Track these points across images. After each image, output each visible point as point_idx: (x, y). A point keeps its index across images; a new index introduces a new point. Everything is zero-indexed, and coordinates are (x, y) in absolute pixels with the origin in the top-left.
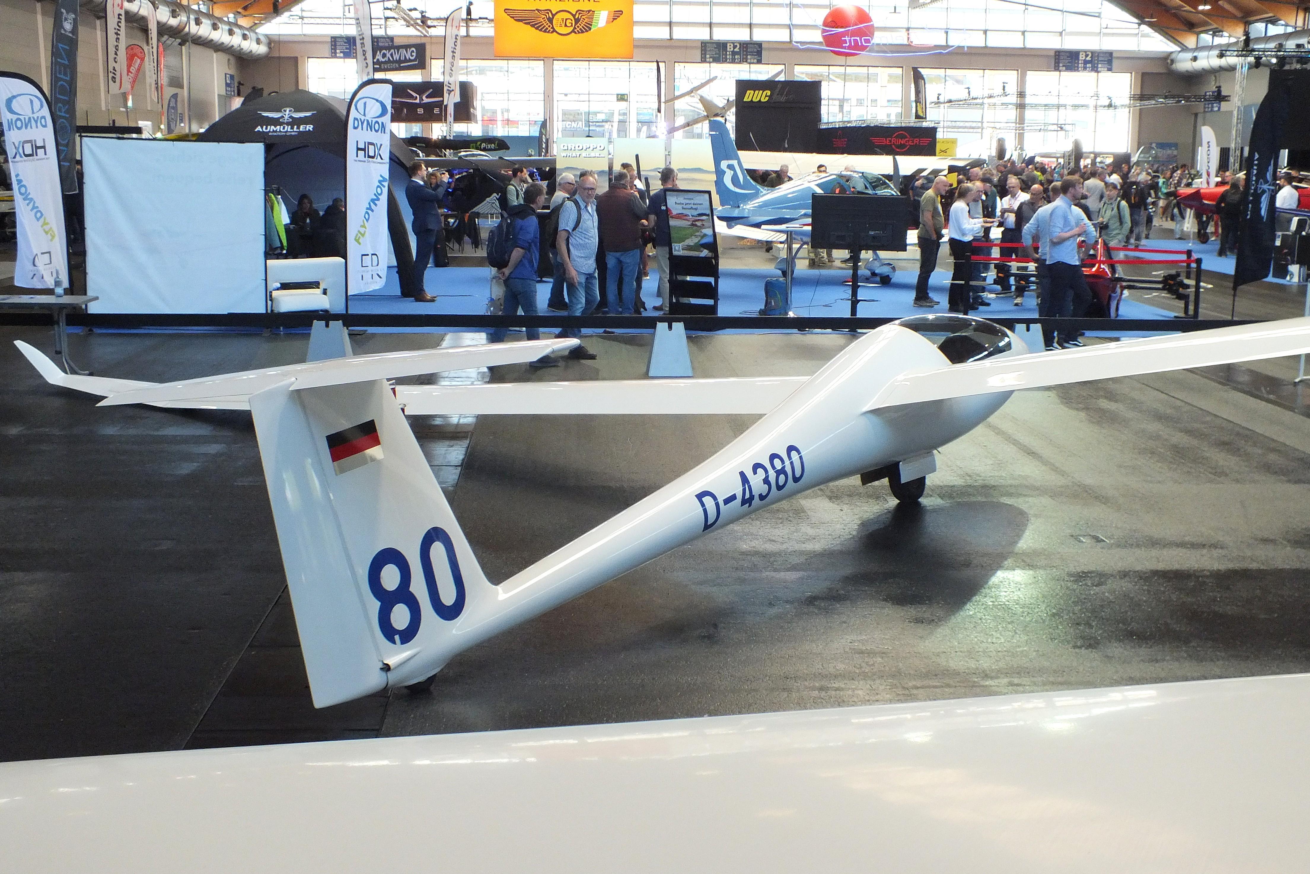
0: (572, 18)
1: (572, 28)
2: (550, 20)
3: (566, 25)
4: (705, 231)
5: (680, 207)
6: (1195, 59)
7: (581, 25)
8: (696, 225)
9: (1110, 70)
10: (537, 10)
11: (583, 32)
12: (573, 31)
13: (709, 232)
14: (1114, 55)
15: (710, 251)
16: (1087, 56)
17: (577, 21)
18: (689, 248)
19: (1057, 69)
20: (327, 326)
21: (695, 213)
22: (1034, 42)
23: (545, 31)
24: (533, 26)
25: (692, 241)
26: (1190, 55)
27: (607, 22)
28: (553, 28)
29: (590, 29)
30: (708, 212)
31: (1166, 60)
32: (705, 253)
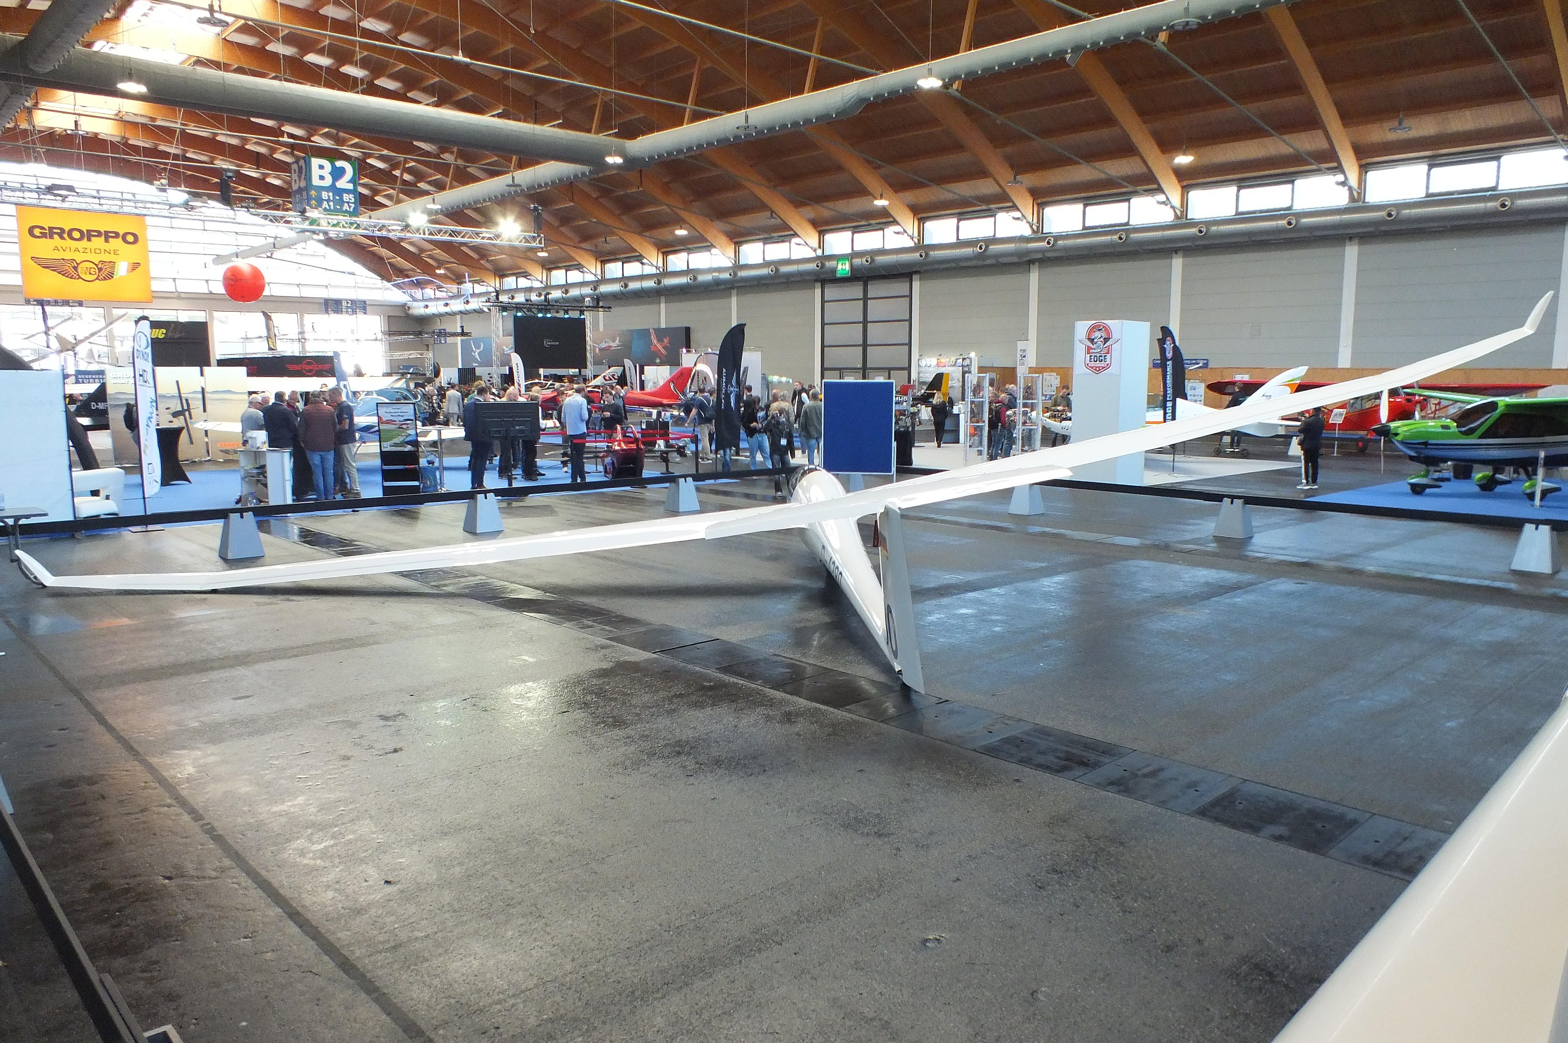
0: (95, 267)
1: (96, 276)
2: (75, 268)
3: (90, 274)
4: (409, 432)
5: (389, 415)
6: (427, 306)
7: (104, 273)
8: (402, 428)
9: (365, 313)
10: (63, 259)
11: (106, 279)
12: (97, 279)
13: (412, 432)
14: (367, 303)
15: (413, 446)
16: (348, 303)
17: (100, 270)
18: (396, 445)
19: (327, 312)
20: (242, 517)
21: (402, 419)
22: (307, 293)
23: (71, 278)
24: (59, 273)
25: (397, 440)
26: (423, 304)
27: (128, 271)
28: (78, 275)
29: (112, 277)
30: (413, 418)
31: (404, 307)
32: (409, 448)
